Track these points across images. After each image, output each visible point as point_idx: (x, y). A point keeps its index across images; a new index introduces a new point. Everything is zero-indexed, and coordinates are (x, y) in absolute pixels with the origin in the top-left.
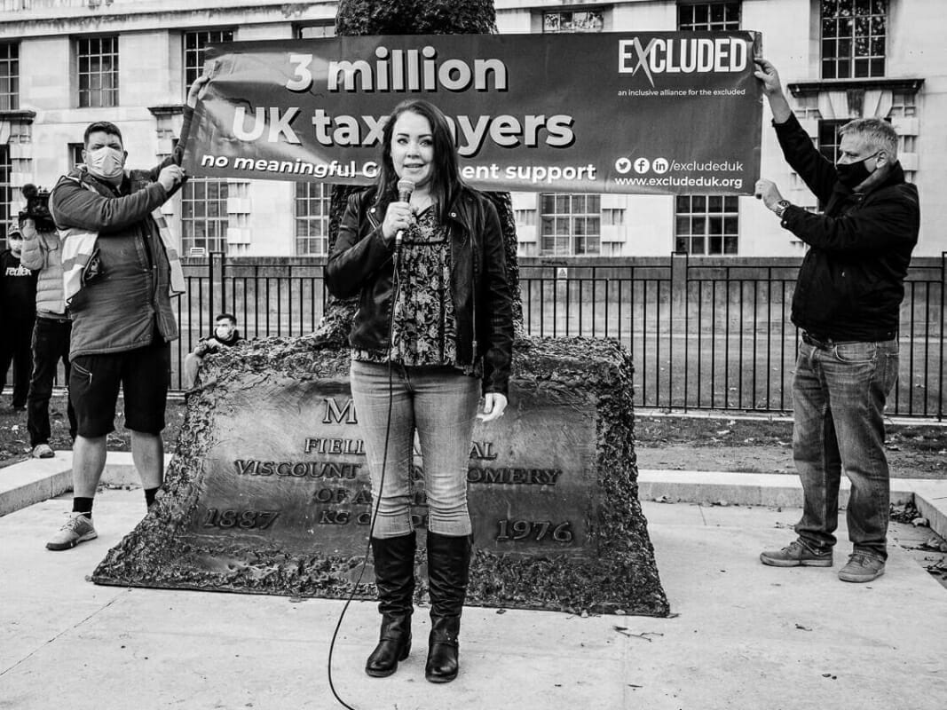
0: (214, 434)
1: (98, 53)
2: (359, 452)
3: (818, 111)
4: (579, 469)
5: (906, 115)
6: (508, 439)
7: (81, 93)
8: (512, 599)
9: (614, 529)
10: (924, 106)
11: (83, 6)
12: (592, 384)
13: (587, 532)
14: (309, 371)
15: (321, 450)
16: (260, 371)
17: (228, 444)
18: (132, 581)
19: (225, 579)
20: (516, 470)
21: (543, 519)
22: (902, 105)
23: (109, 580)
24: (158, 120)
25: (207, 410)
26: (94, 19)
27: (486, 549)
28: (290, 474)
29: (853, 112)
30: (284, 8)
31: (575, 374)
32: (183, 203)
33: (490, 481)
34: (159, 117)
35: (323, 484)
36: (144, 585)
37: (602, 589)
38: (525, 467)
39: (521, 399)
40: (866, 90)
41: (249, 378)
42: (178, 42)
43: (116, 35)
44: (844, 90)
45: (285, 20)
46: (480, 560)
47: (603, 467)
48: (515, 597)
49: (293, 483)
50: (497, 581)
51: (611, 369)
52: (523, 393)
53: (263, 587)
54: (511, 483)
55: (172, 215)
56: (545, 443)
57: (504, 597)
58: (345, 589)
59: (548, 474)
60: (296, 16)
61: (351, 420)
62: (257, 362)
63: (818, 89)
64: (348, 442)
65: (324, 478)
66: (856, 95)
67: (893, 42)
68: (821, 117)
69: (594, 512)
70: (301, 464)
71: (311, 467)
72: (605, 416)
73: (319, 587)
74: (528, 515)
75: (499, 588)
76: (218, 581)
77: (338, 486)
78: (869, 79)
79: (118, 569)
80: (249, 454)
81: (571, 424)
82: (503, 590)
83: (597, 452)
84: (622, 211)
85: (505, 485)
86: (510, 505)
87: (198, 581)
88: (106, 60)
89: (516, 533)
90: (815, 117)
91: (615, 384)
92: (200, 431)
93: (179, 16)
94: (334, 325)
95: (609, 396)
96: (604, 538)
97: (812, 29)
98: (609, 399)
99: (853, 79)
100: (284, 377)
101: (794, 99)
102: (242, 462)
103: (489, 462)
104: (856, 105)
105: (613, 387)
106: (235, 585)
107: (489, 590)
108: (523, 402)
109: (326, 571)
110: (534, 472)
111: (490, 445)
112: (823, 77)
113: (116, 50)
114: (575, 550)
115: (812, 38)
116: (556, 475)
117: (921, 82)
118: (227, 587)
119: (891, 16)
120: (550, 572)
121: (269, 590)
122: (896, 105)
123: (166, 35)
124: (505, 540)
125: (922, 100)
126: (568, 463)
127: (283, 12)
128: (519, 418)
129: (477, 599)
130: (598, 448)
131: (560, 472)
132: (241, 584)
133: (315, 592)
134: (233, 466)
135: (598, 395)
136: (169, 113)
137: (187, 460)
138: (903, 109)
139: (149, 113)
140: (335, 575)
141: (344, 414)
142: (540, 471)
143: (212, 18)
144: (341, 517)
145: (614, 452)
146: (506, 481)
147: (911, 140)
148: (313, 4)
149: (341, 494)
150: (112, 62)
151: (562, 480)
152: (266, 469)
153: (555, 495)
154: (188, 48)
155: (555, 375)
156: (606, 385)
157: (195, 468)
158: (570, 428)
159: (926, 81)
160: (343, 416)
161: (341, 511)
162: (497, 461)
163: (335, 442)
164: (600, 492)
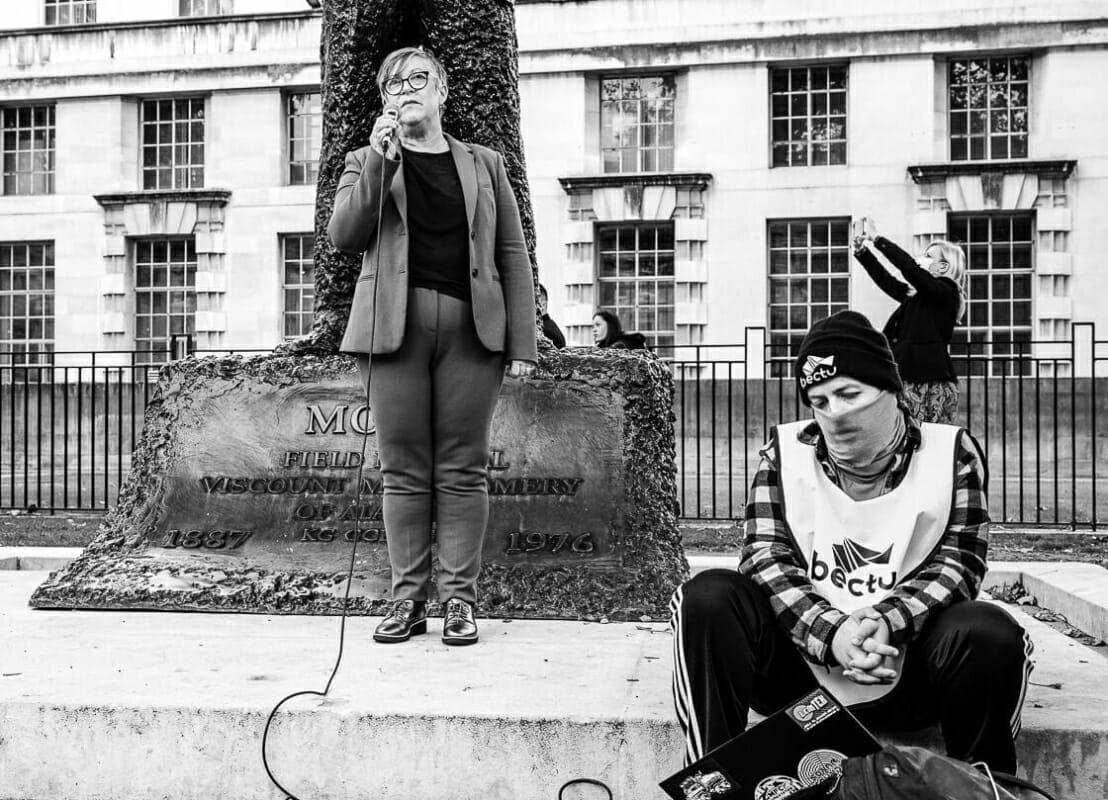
0: (176, 449)
1: (29, 125)
2: (347, 465)
3: (946, 200)
4: (602, 478)
5: (1055, 205)
6: (522, 446)
7: (5, 177)
8: (521, 609)
9: (642, 538)
10: (1077, 194)
11: (10, 65)
12: (619, 383)
13: (610, 543)
14: (289, 375)
15: (303, 465)
16: (231, 376)
17: (193, 460)
18: (77, 602)
19: (188, 597)
20: (531, 481)
21: (561, 531)
22: (1049, 192)
23: (50, 602)
24: (106, 210)
25: (168, 422)
26: (24, 83)
27: (495, 561)
28: (266, 491)
29: (989, 201)
30: (270, 70)
31: (598, 371)
32: (138, 318)
33: (500, 493)
34: (107, 208)
35: (305, 500)
36: (91, 607)
37: (626, 596)
38: (541, 476)
39: (536, 402)
40: (1005, 174)
41: (218, 385)
42: (133, 113)
43: (52, 104)
44: (978, 174)
45: (271, 84)
46: (486, 573)
47: (630, 475)
48: (526, 606)
49: (270, 500)
50: (504, 591)
51: (640, 366)
52: (539, 395)
53: (232, 604)
54: (524, 494)
55: (122, 333)
56: (564, 451)
57: (513, 607)
58: (328, 604)
59: (566, 482)
60: (285, 80)
61: (339, 429)
62: (228, 367)
63: (945, 173)
64: (335, 454)
65: (307, 494)
66: (992, 180)
67: (1038, 114)
68: (950, 208)
69: (620, 522)
70: (279, 480)
71: (291, 482)
72: (633, 418)
73: (299, 603)
74: (544, 527)
75: (508, 598)
76: (180, 599)
77: (323, 502)
78: (1009, 160)
79: (61, 590)
80: (218, 470)
81: (593, 429)
82: (512, 599)
83: (624, 458)
84: (702, 326)
85: (517, 497)
86: (522, 518)
87: (156, 600)
88: (39, 135)
89: (529, 546)
90: (942, 208)
91: (645, 382)
92: (160, 446)
93: (134, 78)
94: (320, 331)
95: (637, 397)
96: (630, 547)
97: (937, 98)
98: (639, 399)
99: (989, 160)
100: (260, 383)
101: (916, 186)
102: (209, 479)
103: (500, 473)
104: (993, 192)
105: (643, 386)
106: (200, 603)
107: (496, 601)
108: (539, 405)
109: (307, 587)
110: (551, 481)
111: (501, 453)
112: (953, 159)
113: (52, 122)
114: (596, 560)
115: (937, 110)
116: (576, 485)
117: (1072, 164)
118: (190, 605)
119: (1035, 83)
120: (567, 581)
121: (240, 607)
122: (1043, 193)
123: (118, 103)
124: (516, 553)
125: (1075, 188)
126: (589, 471)
127: (269, 75)
128: (534, 422)
129: (481, 610)
130: (625, 454)
131: (582, 481)
132: (206, 602)
133: (294, 608)
134: (198, 484)
135: (625, 396)
136: (120, 202)
137: (144, 478)
138: (1052, 198)
139: (95, 202)
140: (318, 590)
141: (330, 424)
142: (558, 480)
143: (177, 82)
144: (325, 534)
145: (644, 458)
146: (519, 491)
147: (1062, 235)
148: (307, 65)
149: (326, 511)
150: (47, 139)
151: (584, 488)
152: (238, 486)
153: (575, 505)
154: (146, 120)
155: (576, 374)
156: (635, 384)
157: (153, 488)
158: (593, 433)
159: (1079, 163)
160: (329, 427)
161: (326, 528)
162: (509, 471)
163: (320, 454)
164: (626, 500)
